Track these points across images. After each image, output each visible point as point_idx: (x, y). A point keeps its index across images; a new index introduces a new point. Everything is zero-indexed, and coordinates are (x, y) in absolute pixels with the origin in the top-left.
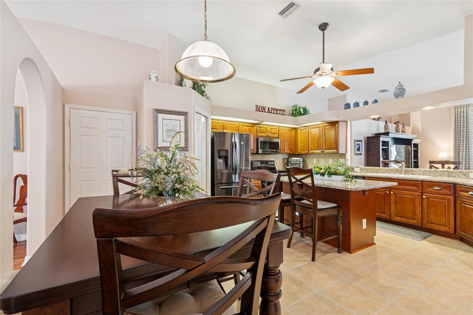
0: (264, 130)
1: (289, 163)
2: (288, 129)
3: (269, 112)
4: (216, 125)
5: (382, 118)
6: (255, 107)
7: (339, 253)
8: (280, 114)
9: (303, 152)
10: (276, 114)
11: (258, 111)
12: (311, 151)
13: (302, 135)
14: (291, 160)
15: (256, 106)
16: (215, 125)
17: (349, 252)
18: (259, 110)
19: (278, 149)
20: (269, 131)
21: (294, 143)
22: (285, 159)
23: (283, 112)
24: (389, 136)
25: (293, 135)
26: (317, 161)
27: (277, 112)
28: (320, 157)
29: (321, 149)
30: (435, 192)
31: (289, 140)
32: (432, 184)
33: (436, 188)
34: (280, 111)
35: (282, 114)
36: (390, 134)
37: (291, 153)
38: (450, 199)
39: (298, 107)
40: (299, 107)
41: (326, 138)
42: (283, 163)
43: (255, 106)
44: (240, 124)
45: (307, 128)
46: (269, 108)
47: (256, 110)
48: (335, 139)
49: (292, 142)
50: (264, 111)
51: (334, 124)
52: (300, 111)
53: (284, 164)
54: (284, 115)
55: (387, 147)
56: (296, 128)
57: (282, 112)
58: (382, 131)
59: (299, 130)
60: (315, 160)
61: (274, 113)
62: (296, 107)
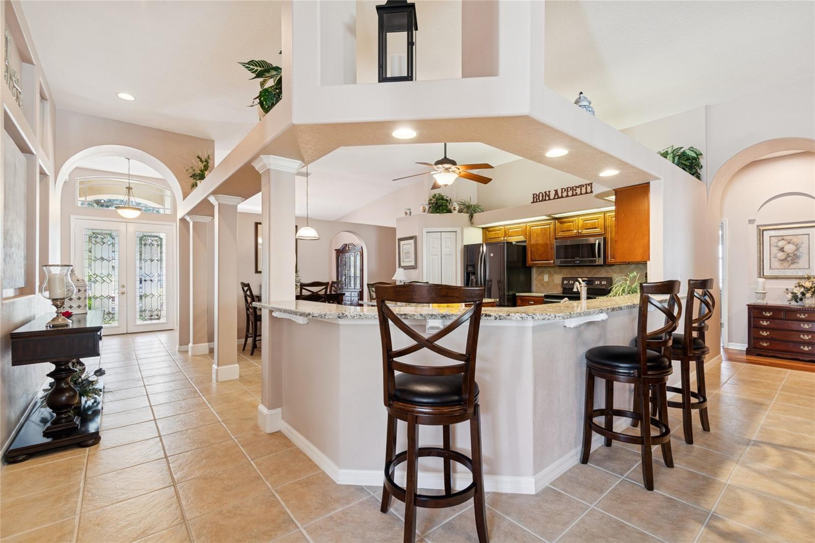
0: (569, 226)
3: (557, 197)
6: (532, 196)
8: (581, 194)
10: (573, 195)
18: (538, 201)
20: (580, 226)
27: (574, 192)
34: (581, 189)
35: (586, 193)
46: (556, 191)
47: (534, 202)
50: (546, 198)
54: (591, 192)
57: (586, 188)
61: (567, 196)
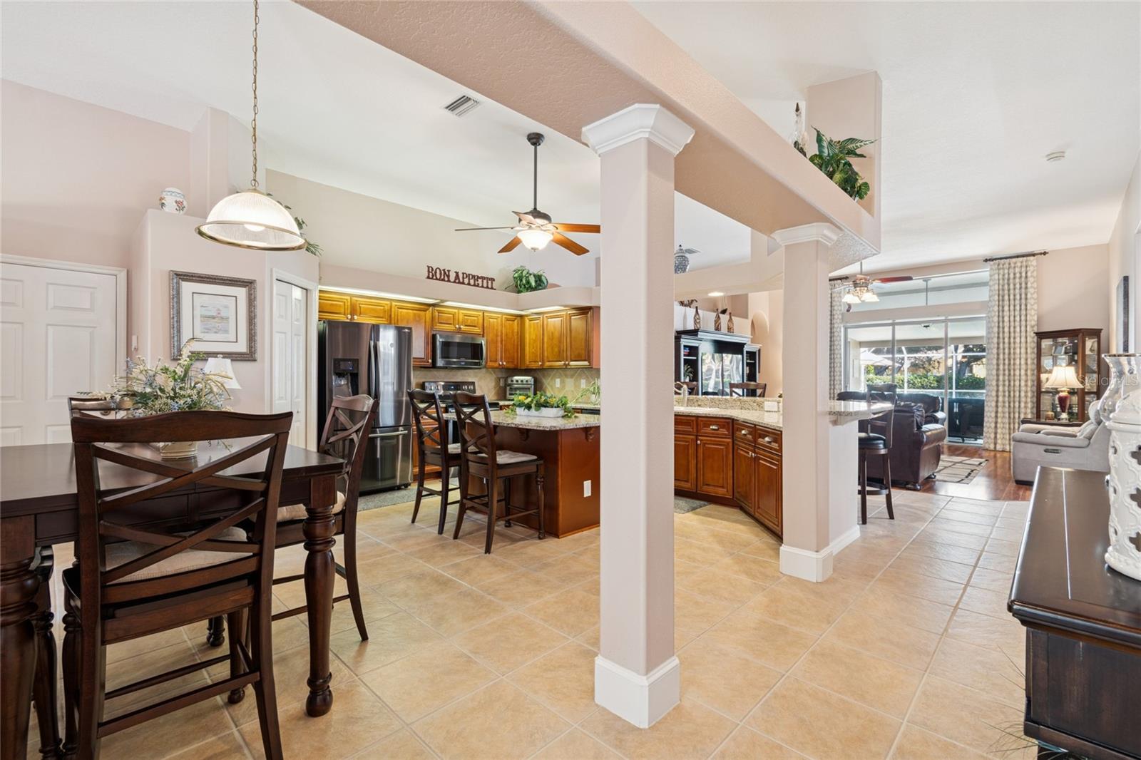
0: (449, 318)
1: (508, 388)
2: (504, 316)
3: (457, 281)
4: (336, 305)
5: (696, 301)
6: (427, 270)
7: (540, 538)
8: (482, 287)
9: (534, 366)
10: (474, 285)
11: (432, 278)
12: (547, 364)
13: (532, 330)
14: (512, 381)
15: (429, 267)
16: (332, 305)
17: (557, 536)
18: (434, 278)
19: (482, 359)
20: (461, 320)
21: (518, 345)
22: (501, 380)
23: (490, 282)
24: (699, 336)
25: (516, 331)
26: (561, 383)
27: (476, 282)
28: (566, 376)
29: (563, 361)
30: (713, 434)
31: (506, 341)
32: (709, 420)
33: (714, 427)
34: (483, 281)
35: (487, 287)
36: (699, 333)
37: (511, 366)
38: (728, 443)
39: (524, 273)
40: (528, 273)
41: (572, 339)
42: (495, 388)
43: (427, 268)
44: (394, 304)
45: (541, 316)
46: (457, 273)
47: (428, 277)
48: (586, 339)
49: (514, 345)
50: (446, 279)
51: (584, 311)
52: (528, 282)
53: (498, 391)
54: (492, 288)
55: (695, 358)
56: (521, 316)
57: (488, 283)
58: (691, 327)
59: (528, 321)
60: (558, 381)
61: (469, 284)
62: (522, 273)
